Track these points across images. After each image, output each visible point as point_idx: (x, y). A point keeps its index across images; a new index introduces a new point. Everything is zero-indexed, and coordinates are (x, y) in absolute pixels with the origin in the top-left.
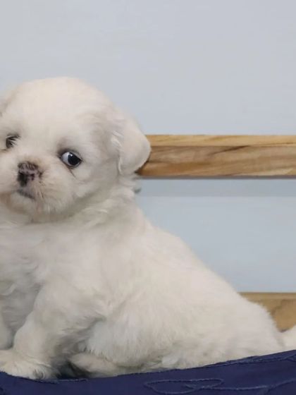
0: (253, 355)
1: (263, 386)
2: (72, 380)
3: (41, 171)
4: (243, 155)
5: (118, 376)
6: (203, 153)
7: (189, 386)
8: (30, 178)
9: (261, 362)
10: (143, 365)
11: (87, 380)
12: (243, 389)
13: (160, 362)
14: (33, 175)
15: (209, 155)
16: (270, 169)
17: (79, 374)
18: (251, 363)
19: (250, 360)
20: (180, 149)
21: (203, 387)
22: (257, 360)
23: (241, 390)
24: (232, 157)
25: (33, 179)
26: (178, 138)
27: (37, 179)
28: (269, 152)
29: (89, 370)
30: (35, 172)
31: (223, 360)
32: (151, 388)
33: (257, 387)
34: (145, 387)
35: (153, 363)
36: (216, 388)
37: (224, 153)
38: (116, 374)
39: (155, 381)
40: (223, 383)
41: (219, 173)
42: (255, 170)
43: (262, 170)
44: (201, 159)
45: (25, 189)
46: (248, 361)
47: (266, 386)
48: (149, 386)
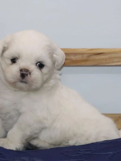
0: (106, 140)
1: (111, 153)
2: (31, 151)
3: (30, 72)
4: (102, 57)
5: (50, 149)
6: (85, 56)
7: (79, 152)
8: (26, 75)
9: (110, 143)
10: (61, 144)
11: (37, 150)
12: (102, 154)
13: (68, 142)
14: (27, 74)
15: (88, 57)
16: (113, 62)
17: (34, 148)
18: (106, 143)
19: (105, 142)
20: (75, 54)
21: (86, 153)
22: (108, 142)
23: (101, 154)
24: (98, 57)
25: (27, 76)
26: (75, 50)
27: (29, 75)
28: (113, 55)
29: (38, 146)
30: (28, 73)
31: (94, 142)
32: (64, 154)
33: (108, 153)
34: (61, 153)
35: (65, 143)
36: (91, 153)
37: (94, 56)
38: (49, 148)
39: (66, 151)
40: (94, 152)
41: (92, 64)
42: (107, 63)
43: (110, 63)
44: (84, 58)
45: (24, 80)
46: (104, 142)
47: (112, 153)
48: (63, 153)
